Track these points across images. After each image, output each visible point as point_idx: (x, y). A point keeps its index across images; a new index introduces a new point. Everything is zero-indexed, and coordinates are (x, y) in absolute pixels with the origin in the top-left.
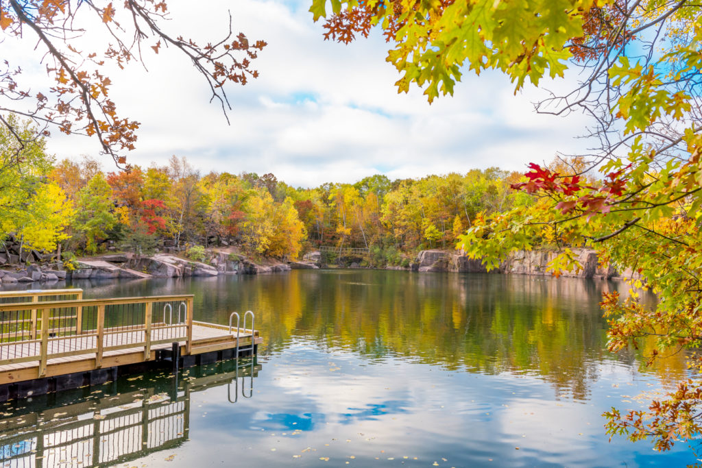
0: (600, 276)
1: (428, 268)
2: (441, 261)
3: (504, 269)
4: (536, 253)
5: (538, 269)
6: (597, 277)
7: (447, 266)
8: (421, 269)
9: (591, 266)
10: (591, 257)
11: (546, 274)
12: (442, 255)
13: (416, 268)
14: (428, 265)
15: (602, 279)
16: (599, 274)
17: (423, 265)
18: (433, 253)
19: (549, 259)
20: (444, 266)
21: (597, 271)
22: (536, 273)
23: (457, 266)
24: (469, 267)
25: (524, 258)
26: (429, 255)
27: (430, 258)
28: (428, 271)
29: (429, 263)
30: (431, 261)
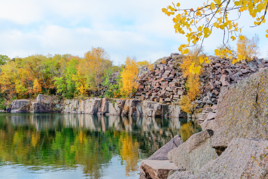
0: (100, 113)
1: (17, 110)
2: (25, 106)
3: (62, 110)
4: (74, 101)
5: (75, 110)
6: (99, 114)
7: (29, 109)
8: (12, 111)
9: (96, 108)
10: (96, 102)
11: (78, 113)
12: (26, 102)
13: (9, 110)
14: (17, 109)
15: (101, 114)
16: (100, 112)
17: (14, 109)
18: (21, 101)
19: (80, 103)
20: (27, 109)
21: (99, 111)
22: (73, 112)
23: (33, 109)
24: (41, 109)
25: (70, 103)
26: (18, 102)
27: (19, 104)
28: (16, 112)
29: (18, 107)
30: (19, 106)
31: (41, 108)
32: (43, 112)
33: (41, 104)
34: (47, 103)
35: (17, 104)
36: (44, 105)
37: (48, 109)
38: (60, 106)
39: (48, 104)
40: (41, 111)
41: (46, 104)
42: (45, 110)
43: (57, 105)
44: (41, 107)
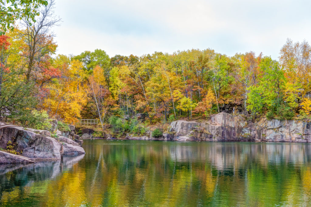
1: (187, 138)
2: (196, 131)
4: (297, 123)
5: (301, 137)
7: (201, 136)
12: (195, 124)
13: (170, 137)
14: (184, 135)
17: (180, 135)
26: (185, 125)
27: (186, 128)
28: (187, 140)
29: (185, 133)
30: (186, 131)
31: (226, 134)
32: (229, 141)
33: (226, 128)
34: (233, 126)
35: (184, 128)
36: (229, 130)
37: (233, 135)
38: (251, 131)
39: (234, 128)
40: (226, 139)
41: (231, 128)
42: (230, 137)
43: (244, 130)
44: (226, 132)
